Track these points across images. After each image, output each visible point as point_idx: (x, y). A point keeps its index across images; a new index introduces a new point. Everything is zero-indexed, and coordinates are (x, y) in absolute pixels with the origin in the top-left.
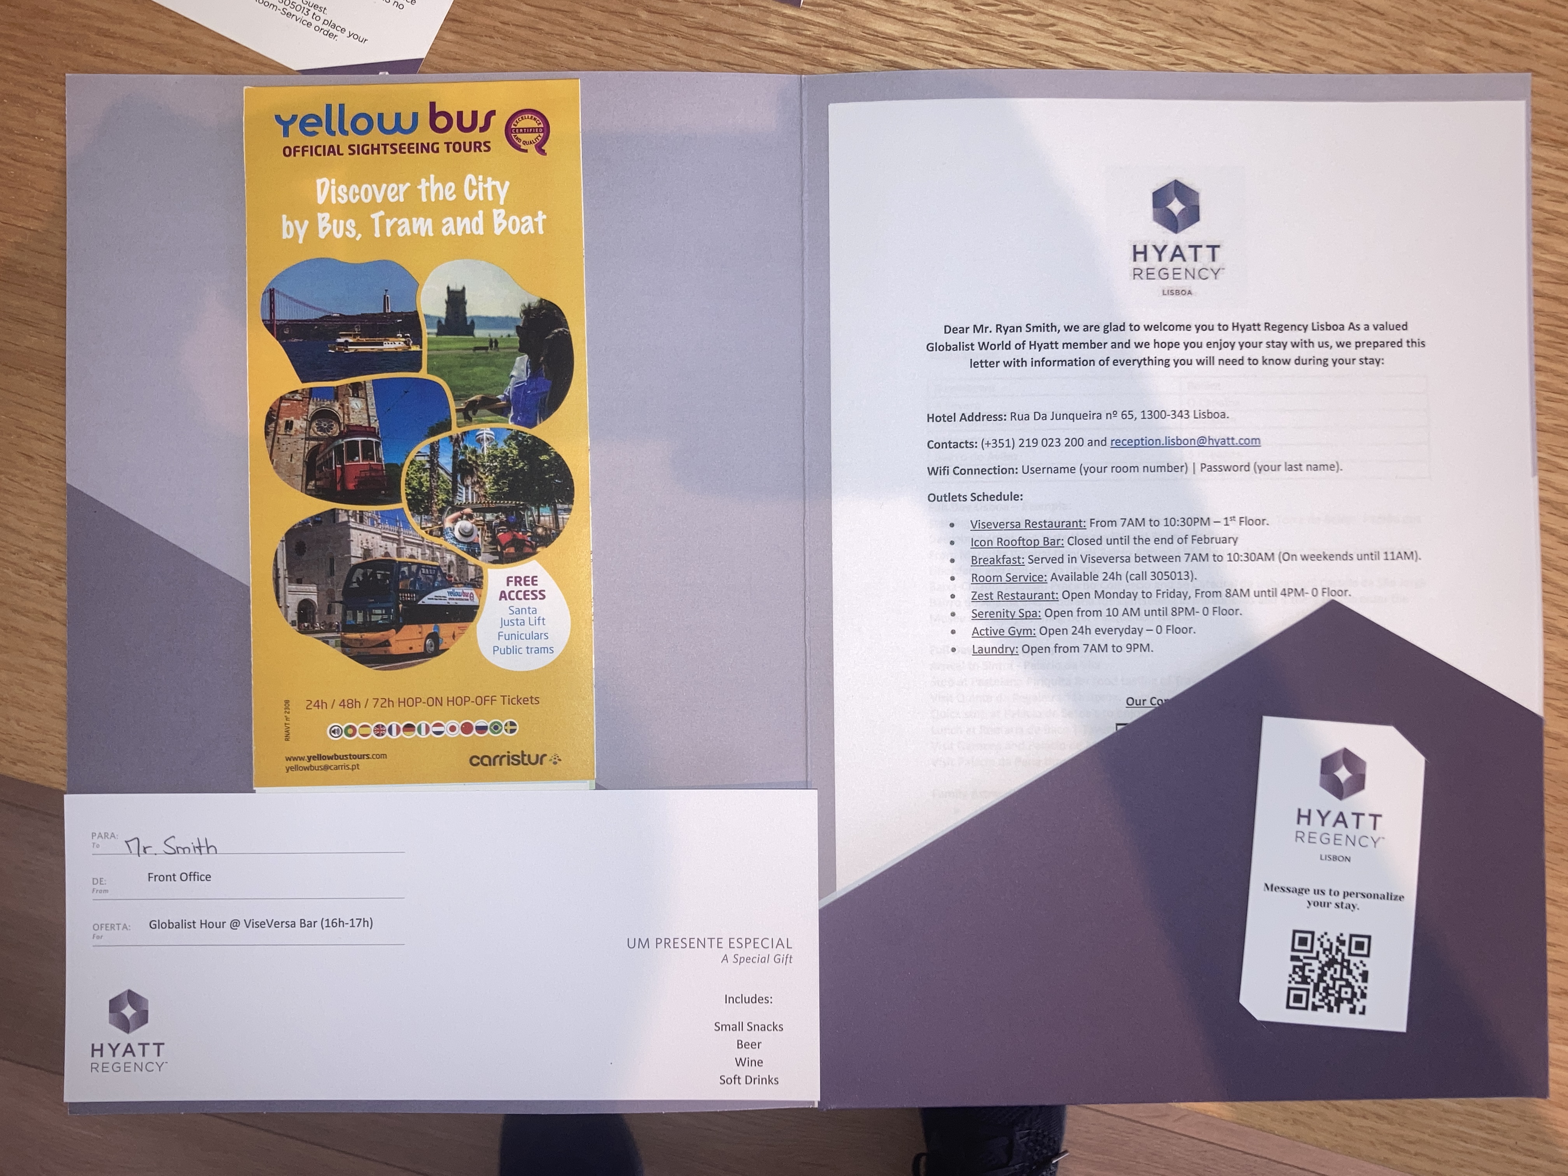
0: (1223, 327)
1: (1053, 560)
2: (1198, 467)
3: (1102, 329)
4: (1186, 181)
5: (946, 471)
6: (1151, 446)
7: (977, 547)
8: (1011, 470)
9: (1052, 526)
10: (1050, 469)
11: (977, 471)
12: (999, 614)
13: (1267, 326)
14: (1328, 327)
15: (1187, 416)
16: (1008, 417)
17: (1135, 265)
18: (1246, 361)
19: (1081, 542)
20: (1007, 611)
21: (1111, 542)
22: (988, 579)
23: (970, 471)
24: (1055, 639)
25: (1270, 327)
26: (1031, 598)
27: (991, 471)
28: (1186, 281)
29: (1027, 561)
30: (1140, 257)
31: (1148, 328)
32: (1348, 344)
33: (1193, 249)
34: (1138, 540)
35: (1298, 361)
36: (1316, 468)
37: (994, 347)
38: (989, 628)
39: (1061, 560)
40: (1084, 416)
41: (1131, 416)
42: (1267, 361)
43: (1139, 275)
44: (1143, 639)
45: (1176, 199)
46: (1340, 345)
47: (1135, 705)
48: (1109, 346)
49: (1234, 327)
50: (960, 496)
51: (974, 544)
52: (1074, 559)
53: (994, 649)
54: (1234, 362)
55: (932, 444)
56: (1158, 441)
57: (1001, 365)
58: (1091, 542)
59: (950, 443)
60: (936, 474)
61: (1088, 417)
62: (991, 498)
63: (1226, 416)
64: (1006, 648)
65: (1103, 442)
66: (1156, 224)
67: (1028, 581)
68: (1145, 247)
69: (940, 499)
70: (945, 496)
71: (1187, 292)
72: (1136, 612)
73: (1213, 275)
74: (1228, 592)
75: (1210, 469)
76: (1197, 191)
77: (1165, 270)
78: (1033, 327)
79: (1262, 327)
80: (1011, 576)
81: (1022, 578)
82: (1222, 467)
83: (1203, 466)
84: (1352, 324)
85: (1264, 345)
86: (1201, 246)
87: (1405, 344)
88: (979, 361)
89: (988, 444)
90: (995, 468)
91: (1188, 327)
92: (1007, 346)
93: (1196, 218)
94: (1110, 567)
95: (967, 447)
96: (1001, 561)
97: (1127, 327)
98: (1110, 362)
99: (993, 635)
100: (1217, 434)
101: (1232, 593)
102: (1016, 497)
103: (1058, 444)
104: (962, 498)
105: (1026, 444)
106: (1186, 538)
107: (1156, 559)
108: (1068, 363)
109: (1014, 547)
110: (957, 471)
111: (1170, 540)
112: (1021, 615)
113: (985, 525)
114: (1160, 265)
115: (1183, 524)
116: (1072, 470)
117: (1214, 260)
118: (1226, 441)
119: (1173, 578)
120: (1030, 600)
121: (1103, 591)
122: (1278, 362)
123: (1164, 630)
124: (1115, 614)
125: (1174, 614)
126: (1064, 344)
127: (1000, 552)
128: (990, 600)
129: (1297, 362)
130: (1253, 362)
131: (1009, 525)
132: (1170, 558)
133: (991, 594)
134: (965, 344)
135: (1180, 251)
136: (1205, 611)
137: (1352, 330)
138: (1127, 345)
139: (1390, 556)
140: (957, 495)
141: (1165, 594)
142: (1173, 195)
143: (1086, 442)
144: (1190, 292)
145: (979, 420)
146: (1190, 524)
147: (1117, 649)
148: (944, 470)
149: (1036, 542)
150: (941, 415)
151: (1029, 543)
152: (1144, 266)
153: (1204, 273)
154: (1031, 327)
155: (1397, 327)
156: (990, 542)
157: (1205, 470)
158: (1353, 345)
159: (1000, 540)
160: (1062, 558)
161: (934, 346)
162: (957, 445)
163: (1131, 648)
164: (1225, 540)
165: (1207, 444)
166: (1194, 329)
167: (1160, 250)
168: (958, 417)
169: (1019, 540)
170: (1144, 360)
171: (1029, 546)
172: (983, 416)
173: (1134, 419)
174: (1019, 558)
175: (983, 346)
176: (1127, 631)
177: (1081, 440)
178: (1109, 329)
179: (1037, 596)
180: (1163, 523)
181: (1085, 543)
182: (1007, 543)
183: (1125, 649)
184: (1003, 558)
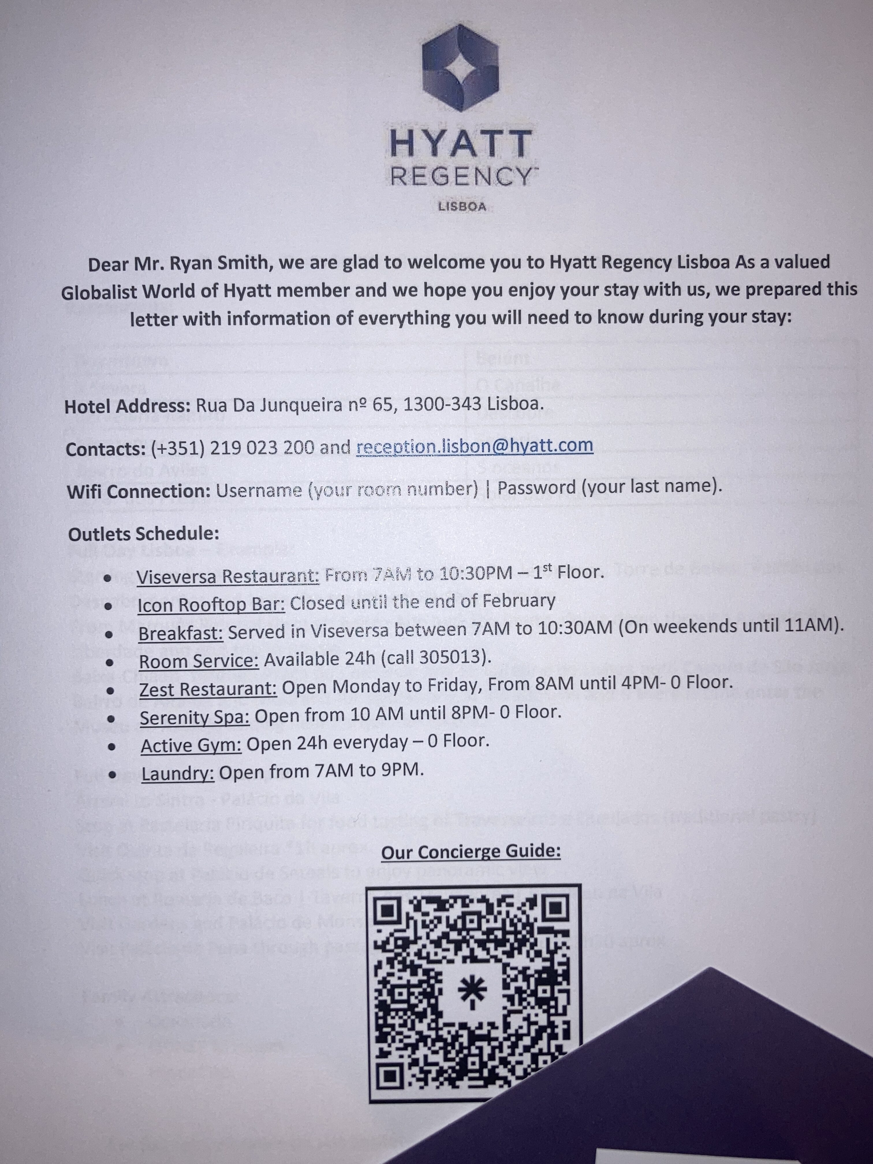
0: (535, 263)
1: (268, 633)
2: (494, 487)
3: (340, 265)
4: (477, 27)
5: (96, 493)
6: (421, 454)
7: (148, 613)
8: (199, 492)
9: (265, 579)
10: (260, 491)
11: (145, 492)
12: (183, 718)
13: (606, 260)
14: (704, 263)
15: (477, 406)
16: (193, 406)
17: (393, 161)
18: (572, 318)
19: (311, 605)
20: (196, 715)
21: (361, 604)
22: (166, 663)
23: (134, 492)
24: (272, 757)
25: (612, 263)
26: (234, 693)
27: (167, 493)
28: (477, 187)
29: (226, 634)
30: (402, 149)
31: (414, 264)
32: (735, 290)
33: (488, 136)
34: (401, 601)
35: (656, 317)
36: (681, 487)
37: (169, 293)
38: (167, 741)
39: (280, 633)
40: (313, 406)
41: (388, 407)
42: (606, 318)
43: (400, 178)
44: (408, 756)
45: (460, 57)
46: (722, 291)
47: (394, 858)
48: (352, 292)
49: (553, 262)
50: (118, 531)
51: (143, 609)
52: (301, 632)
53: (176, 774)
54: (552, 318)
55: (73, 450)
56: (431, 447)
57: (180, 321)
58: (327, 605)
59: (101, 447)
60: (80, 497)
61: (321, 408)
62: (169, 535)
63: (539, 407)
64: (195, 772)
65: (344, 448)
66: (427, 96)
67: (229, 666)
68: (411, 132)
69: (87, 537)
70: (96, 532)
71: (478, 205)
72: (397, 714)
73: (519, 179)
74: (540, 681)
75: (513, 491)
76: (494, 42)
77: (444, 170)
78: (230, 261)
79: (598, 263)
80: (202, 659)
81: (219, 662)
82: (533, 488)
83: (502, 485)
84: (741, 257)
85: (601, 292)
86: (501, 132)
87: (825, 290)
88: (145, 316)
89: (162, 449)
90: (173, 488)
91: (479, 263)
92: (189, 292)
93: (494, 88)
94: (357, 645)
95: (129, 454)
96: (186, 634)
97: (382, 263)
98: (355, 319)
99: (174, 751)
100: (523, 436)
101: (545, 683)
102: (207, 535)
103: (273, 450)
104: (122, 536)
105: (221, 449)
106: (474, 598)
107: (429, 631)
108: (286, 319)
109: (206, 612)
110: (114, 492)
111: (449, 602)
112: (219, 720)
113: (160, 577)
114: (433, 162)
115: (470, 576)
116: (297, 491)
117: (521, 153)
118: (539, 445)
119: (455, 660)
120: (232, 695)
121: (346, 681)
122: (622, 318)
123: (441, 740)
124: (365, 717)
125: (456, 716)
126: (279, 289)
127: (185, 622)
128: (168, 696)
129: (654, 318)
130: (583, 318)
131: (198, 578)
132: (450, 630)
133: (170, 687)
134: (122, 289)
135: (467, 139)
136: (504, 712)
137: (741, 267)
138: (381, 291)
139: (795, 626)
140: (114, 530)
141: (442, 686)
142: (457, 49)
143: (318, 447)
144: (483, 207)
145: (148, 410)
146: (480, 576)
147: (368, 771)
148: (93, 490)
149: (242, 606)
150: (87, 403)
151: (230, 606)
152: (407, 162)
153: (505, 176)
154: (227, 261)
155: (813, 263)
156: (168, 605)
157: (505, 492)
158: (743, 292)
159: (183, 602)
160: (283, 630)
161: (74, 291)
162: (113, 451)
163: (390, 769)
164: (535, 602)
165: (508, 451)
166: (488, 266)
167: (434, 136)
168: (114, 407)
169: (214, 602)
170: (409, 315)
171: (230, 612)
172: (154, 405)
173: (393, 410)
174: (214, 630)
175: (151, 292)
176: (384, 743)
177: (309, 444)
178: (352, 265)
179: (243, 690)
180: (439, 574)
181: (317, 605)
182: (195, 606)
183: (380, 772)
184: (189, 631)
